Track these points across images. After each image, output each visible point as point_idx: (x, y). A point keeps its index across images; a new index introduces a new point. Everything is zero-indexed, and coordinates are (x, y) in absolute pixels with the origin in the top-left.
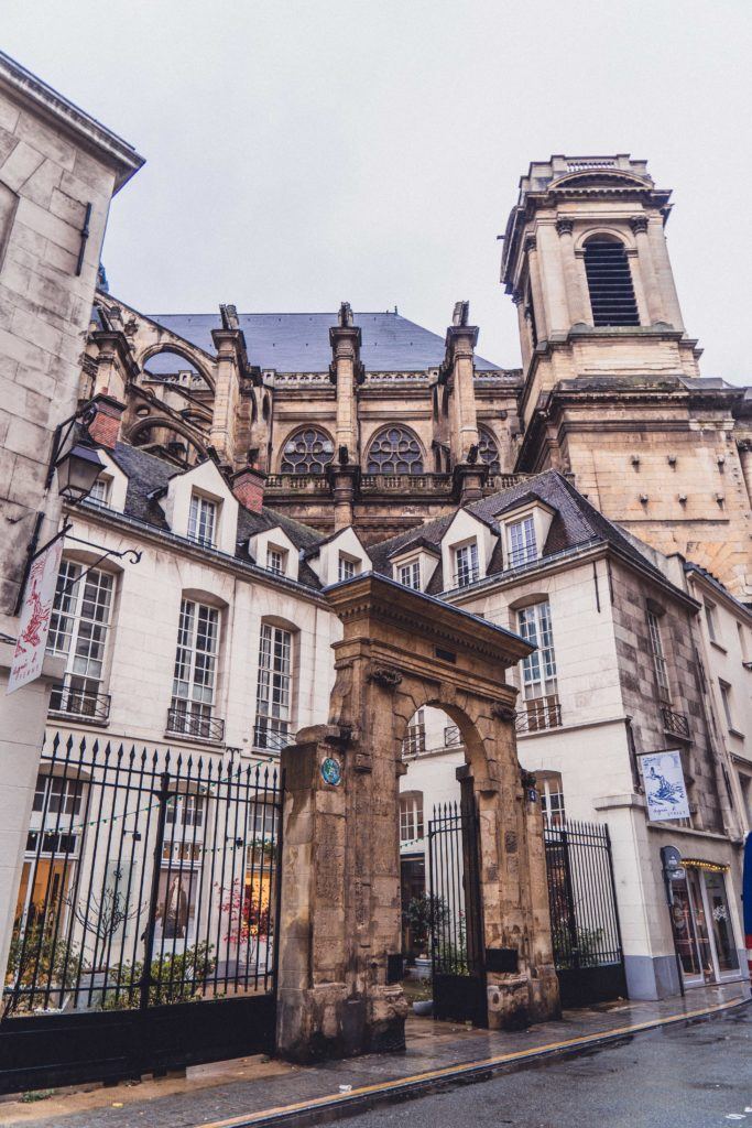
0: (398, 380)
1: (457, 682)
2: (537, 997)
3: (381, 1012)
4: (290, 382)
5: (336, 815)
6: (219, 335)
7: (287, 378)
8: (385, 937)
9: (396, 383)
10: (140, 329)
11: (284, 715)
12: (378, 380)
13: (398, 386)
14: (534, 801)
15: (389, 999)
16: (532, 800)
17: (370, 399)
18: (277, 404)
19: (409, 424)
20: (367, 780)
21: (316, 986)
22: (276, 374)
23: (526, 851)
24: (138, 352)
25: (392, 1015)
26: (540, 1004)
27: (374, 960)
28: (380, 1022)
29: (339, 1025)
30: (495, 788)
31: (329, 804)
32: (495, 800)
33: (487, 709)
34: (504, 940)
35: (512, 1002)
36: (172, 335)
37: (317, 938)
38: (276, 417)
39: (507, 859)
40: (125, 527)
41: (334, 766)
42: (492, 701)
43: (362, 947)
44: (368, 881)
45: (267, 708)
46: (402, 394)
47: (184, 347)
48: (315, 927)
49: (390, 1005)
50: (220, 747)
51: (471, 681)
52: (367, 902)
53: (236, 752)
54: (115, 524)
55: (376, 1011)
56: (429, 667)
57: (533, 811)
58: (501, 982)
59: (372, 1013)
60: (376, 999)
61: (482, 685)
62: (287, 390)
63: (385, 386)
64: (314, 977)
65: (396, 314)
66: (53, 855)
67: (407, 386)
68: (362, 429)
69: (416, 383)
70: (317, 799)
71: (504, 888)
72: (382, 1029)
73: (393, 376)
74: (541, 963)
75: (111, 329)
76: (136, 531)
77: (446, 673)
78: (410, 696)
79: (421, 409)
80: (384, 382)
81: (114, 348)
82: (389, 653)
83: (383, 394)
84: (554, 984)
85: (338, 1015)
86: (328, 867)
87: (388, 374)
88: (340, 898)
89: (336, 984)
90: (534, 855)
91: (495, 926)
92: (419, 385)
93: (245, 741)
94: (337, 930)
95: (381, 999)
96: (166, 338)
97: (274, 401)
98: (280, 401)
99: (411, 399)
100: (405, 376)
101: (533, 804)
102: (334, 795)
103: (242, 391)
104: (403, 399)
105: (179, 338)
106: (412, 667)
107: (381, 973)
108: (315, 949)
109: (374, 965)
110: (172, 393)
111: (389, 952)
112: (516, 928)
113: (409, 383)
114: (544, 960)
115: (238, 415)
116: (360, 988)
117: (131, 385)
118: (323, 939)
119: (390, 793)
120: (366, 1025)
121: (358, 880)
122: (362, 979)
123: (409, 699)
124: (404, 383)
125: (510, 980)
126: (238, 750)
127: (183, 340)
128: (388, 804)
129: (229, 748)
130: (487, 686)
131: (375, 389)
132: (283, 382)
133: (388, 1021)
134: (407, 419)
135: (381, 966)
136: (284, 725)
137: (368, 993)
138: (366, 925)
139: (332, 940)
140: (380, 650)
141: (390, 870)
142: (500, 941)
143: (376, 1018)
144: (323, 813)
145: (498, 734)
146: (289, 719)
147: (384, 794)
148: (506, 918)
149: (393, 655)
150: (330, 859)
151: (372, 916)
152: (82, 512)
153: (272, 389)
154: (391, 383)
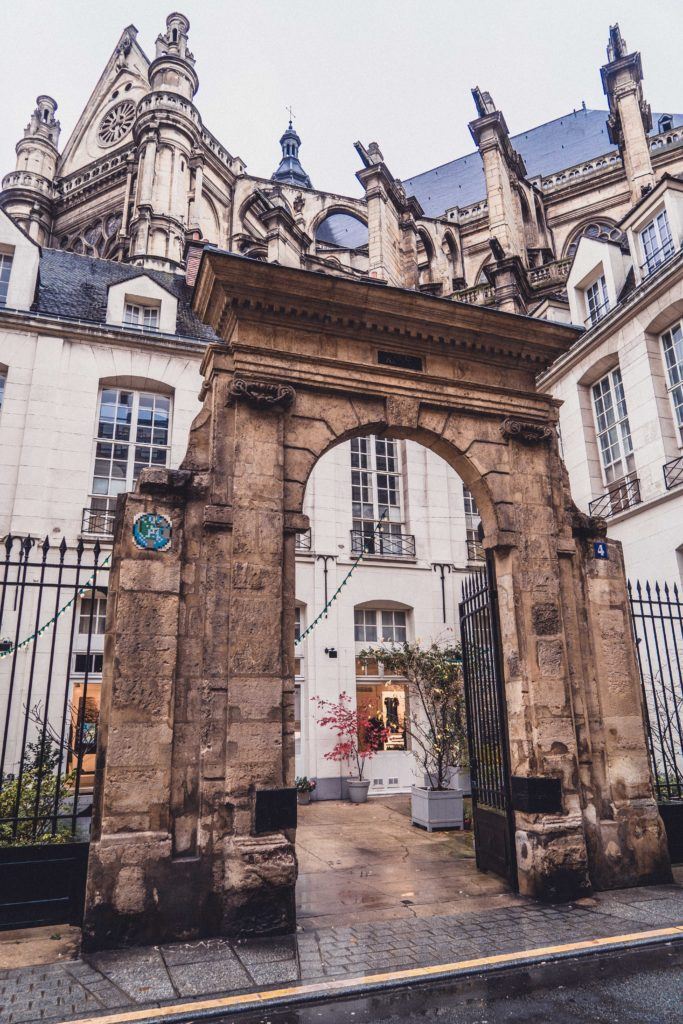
0: (586, 173)
1: (419, 395)
2: (612, 849)
3: (235, 876)
4: (474, 214)
5: (158, 593)
6: (363, 175)
7: (470, 211)
8: (252, 765)
9: (584, 176)
10: (307, 203)
11: (394, 516)
12: (564, 181)
13: (587, 178)
14: (605, 557)
15: (249, 858)
16: (598, 556)
17: (558, 203)
18: (465, 240)
19: (606, 214)
20: (225, 542)
21: (103, 837)
22: (459, 211)
23: (586, 633)
24: (308, 224)
25: (254, 881)
26: (618, 860)
27: (228, 799)
28: (233, 891)
29: (150, 895)
30: (509, 540)
31: (146, 576)
32: (511, 560)
33: (494, 431)
34: (533, 764)
35: (544, 859)
36: (333, 196)
37: (110, 768)
38: (466, 252)
39: (537, 644)
40: (170, 346)
41: (157, 525)
42: (502, 418)
43: (207, 779)
44: (220, 683)
45: (372, 511)
46: (593, 185)
47: (345, 204)
48: (109, 751)
49: (249, 867)
50: (310, 556)
51: (451, 390)
52: (219, 715)
53: (330, 560)
54: (158, 344)
55: (229, 874)
56: (357, 376)
57: (602, 572)
58: (530, 827)
59: (223, 877)
60: (230, 856)
61: (477, 395)
62: (472, 222)
63: (573, 182)
64: (104, 824)
65: (584, 109)
66: (87, 675)
67: (598, 174)
68: (555, 236)
69: (607, 167)
70: (122, 571)
71: (531, 686)
72: (237, 901)
73: (580, 170)
74: (624, 797)
75: (272, 206)
76: (183, 348)
77: (394, 382)
78: (322, 420)
79: (618, 193)
80: (570, 180)
81: (278, 224)
82: (268, 361)
83: (572, 192)
84: (652, 829)
85: (148, 882)
86: (138, 667)
87: (574, 170)
88: (165, 709)
89: (148, 834)
90: (604, 636)
91: (520, 743)
92: (611, 169)
93: (342, 547)
94: (154, 755)
95: (236, 857)
96: (329, 202)
97: (461, 237)
98: (467, 235)
99: (604, 187)
100: (594, 164)
101: (601, 563)
102: (156, 566)
103: (401, 226)
104: (594, 190)
105: (340, 197)
106: (319, 378)
107: (242, 818)
108: (106, 783)
109: (229, 807)
110: (358, 257)
111: (259, 787)
112: (560, 748)
113: (600, 170)
114: (630, 792)
115: (401, 250)
116: (201, 841)
117: (306, 255)
118: (124, 770)
119: (270, 557)
120: (212, 895)
121: (205, 683)
122: (205, 827)
123: (318, 424)
124: (593, 172)
125: (545, 824)
126: (332, 557)
127: (343, 197)
128: (264, 573)
129: (320, 556)
130: (485, 396)
131: (563, 190)
132: (468, 216)
133: (245, 890)
134: (603, 210)
135: (242, 807)
136: (397, 527)
137: (217, 846)
138: (217, 747)
139: (144, 771)
140: (250, 358)
141: (267, 667)
142: (526, 766)
143: (228, 885)
144: (132, 591)
145: (516, 463)
146: (403, 520)
147: (256, 558)
148: (535, 732)
149: (278, 363)
150: (145, 654)
151: (226, 734)
152: (119, 338)
153: (457, 226)
154: (580, 177)
